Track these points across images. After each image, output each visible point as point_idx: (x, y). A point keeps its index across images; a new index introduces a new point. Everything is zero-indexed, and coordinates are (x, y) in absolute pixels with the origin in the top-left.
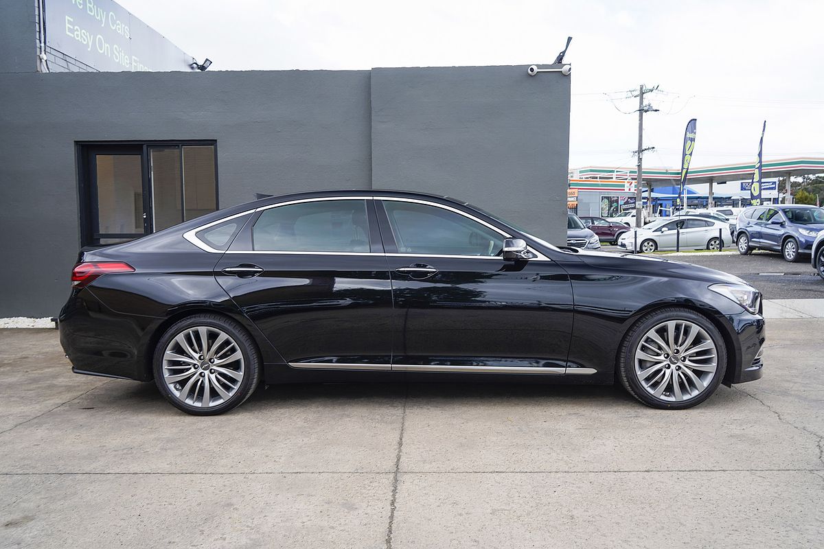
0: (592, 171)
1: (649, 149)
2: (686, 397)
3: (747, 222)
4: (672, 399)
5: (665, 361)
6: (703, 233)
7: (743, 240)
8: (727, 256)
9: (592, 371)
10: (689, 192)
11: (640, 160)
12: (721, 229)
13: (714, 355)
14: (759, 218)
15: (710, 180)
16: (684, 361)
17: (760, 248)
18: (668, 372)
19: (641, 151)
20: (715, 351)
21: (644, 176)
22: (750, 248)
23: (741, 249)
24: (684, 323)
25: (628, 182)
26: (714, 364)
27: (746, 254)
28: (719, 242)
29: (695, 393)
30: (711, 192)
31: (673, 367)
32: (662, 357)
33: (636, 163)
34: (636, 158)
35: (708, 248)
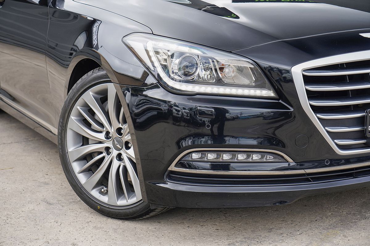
2: (121, 202)
5: (106, 142)
18: (107, 159)
29: (133, 201)
31: (115, 153)
32: (102, 136)
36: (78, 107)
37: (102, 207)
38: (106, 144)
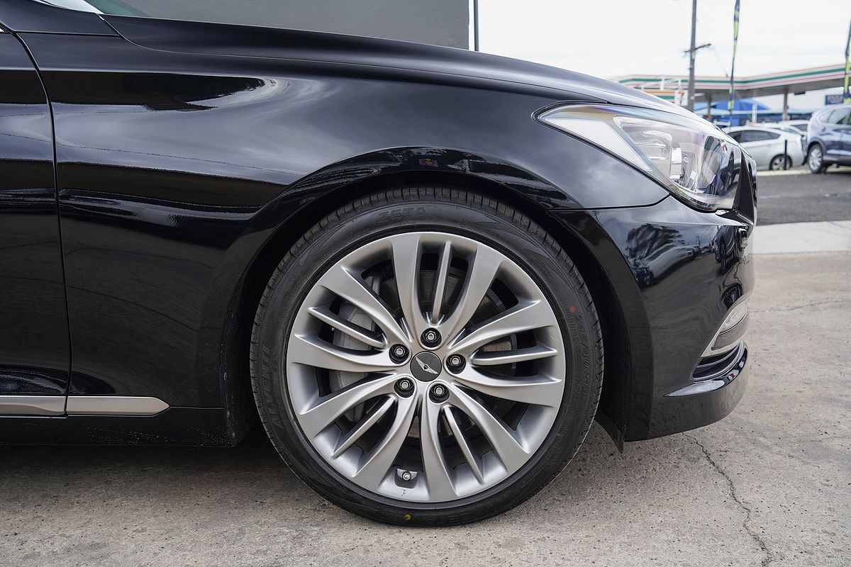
0: (634, 80)
1: (703, 46)
2: (466, 487)
3: (822, 128)
4: (419, 494)
5: (393, 369)
6: (765, 148)
7: (815, 153)
8: (793, 176)
9: (151, 405)
10: (759, 108)
11: (692, 61)
12: (786, 141)
13: (556, 350)
14: (840, 122)
15: (785, 90)
16: (457, 369)
17: (839, 164)
18: (406, 406)
19: (693, 49)
20: (556, 335)
21: (698, 86)
22: (825, 165)
23: (812, 166)
24: (449, 241)
25: (679, 93)
26: (557, 380)
27: (819, 172)
28: (786, 159)
29: (495, 474)
30: (786, 107)
31: (422, 388)
32: (383, 359)
33: (688, 64)
34: (688, 59)
35: (771, 169)
36: (311, 309)
37: (418, 514)
38: (395, 374)
